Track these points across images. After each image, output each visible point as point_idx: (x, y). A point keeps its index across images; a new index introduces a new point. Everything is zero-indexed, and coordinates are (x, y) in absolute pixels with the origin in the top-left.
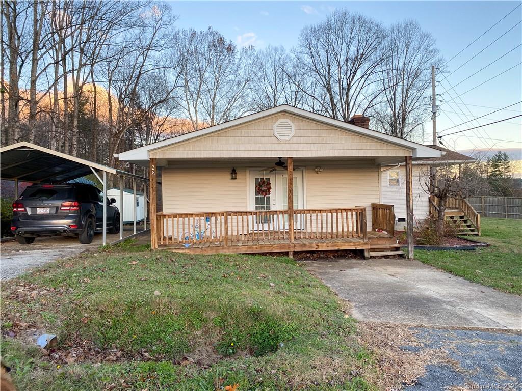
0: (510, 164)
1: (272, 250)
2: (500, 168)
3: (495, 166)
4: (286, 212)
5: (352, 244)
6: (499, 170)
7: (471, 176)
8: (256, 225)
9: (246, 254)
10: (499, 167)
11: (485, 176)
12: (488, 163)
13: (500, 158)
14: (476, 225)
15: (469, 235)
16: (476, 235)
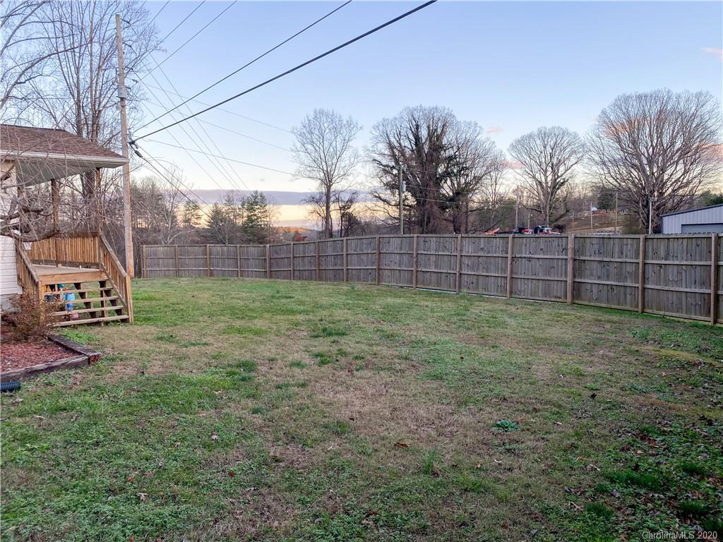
0: (267, 207)
2: (256, 213)
3: (251, 209)
6: (255, 215)
7: (222, 221)
10: (255, 211)
11: (240, 222)
12: (243, 205)
13: (256, 201)
14: (124, 300)
15: (107, 323)
16: (124, 321)
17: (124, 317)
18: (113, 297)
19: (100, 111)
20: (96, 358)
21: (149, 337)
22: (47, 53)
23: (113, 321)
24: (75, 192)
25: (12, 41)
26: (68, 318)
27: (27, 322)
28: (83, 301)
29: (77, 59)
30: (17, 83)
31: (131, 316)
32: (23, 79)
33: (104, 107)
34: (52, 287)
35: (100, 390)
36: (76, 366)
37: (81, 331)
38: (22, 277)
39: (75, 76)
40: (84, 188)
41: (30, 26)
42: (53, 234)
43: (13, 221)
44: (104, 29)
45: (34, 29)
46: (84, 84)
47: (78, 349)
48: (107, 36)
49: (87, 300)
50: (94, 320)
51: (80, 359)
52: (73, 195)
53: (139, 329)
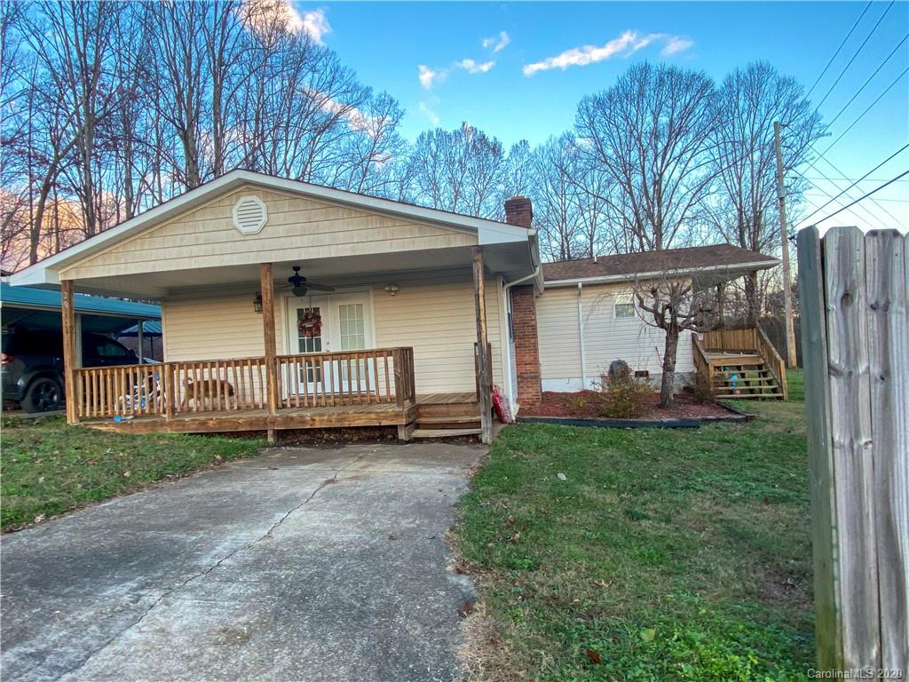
1: (237, 427)
4: (262, 361)
5: (373, 416)
8: (301, 385)
9: (197, 434)
14: (779, 381)
15: (764, 399)
16: (780, 398)
17: (780, 395)
18: (770, 378)
19: (761, 212)
20: (752, 418)
21: (799, 410)
22: (713, 173)
23: (769, 398)
24: (739, 290)
25: (685, 172)
26: (731, 392)
27: (701, 389)
28: (743, 380)
29: (739, 171)
30: (689, 206)
31: (785, 395)
32: (693, 201)
33: (766, 206)
34: (719, 368)
35: (754, 436)
36: (737, 421)
37: (741, 402)
38: (697, 359)
39: (737, 185)
40: (746, 287)
41: (698, 156)
42: (719, 327)
43: (693, 319)
44: (764, 134)
45: (702, 157)
46: (746, 192)
47: (739, 411)
48: (767, 140)
49: (747, 379)
50: (752, 395)
51: (740, 417)
52: (736, 294)
53: (791, 405)
